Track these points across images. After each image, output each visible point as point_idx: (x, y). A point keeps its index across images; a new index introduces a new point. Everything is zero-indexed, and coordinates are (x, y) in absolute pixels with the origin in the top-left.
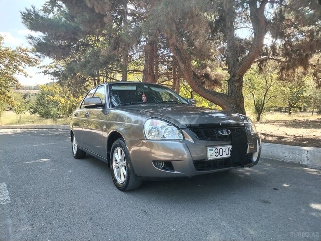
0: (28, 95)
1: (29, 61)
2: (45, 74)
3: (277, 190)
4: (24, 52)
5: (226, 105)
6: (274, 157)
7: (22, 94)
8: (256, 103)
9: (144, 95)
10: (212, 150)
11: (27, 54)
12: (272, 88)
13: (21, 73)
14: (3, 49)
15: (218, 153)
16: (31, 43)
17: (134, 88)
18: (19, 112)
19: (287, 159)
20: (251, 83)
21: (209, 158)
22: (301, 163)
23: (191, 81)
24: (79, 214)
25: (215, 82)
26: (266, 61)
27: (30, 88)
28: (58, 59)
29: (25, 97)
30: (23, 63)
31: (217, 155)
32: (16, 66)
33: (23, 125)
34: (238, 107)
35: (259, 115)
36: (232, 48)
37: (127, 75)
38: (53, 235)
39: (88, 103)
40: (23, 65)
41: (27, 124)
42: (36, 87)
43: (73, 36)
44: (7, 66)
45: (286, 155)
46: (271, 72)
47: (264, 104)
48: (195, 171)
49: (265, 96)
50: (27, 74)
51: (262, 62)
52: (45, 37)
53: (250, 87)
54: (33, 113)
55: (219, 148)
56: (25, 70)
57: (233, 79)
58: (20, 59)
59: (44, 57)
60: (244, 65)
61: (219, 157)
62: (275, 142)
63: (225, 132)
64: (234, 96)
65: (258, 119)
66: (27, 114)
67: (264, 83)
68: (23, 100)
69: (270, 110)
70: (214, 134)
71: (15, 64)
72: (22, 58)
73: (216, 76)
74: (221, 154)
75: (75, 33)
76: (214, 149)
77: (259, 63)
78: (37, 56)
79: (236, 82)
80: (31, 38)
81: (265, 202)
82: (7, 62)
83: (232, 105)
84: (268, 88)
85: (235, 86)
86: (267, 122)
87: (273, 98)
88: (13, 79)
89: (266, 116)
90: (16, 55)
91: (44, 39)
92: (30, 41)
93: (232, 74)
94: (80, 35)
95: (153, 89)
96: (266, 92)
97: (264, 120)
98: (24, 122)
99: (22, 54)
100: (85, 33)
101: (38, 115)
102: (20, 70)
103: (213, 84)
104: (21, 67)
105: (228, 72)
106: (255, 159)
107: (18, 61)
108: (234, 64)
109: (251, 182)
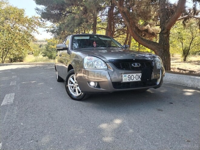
0: (42, 45)
1: (39, 25)
2: (47, 32)
3: (172, 103)
4: (37, 19)
5: (157, 49)
6: (181, 84)
7: (39, 45)
8: (183, 49)
9: (94, 43)
10: (126, 76)
11: (38, 20)
12: (196, 38)
13: (35, 32)
14: (25, 17)
15: (130, 78)
16: (38, 13)
17: (88, 38)
18: (36, 55)
19: (190, 85)
20: (179, 35)
21: (124, 81)
22: (198, 88)
23: (133, 34)
24: (45, 111)
25: (152, 35)
26: (188, 19)
27: (43, 41)
28: (54, 22)
29: (40, 46)
30: (36, 26)
31: (129, 79)
32: (32, 27)
33: (38, 63)
34: (165, 51)
35: (186, 57)
36: (163, 10)
37: (96, 31)
38: (26, 121)
39: (59, 47)
40: (37, 27)
41: (40, 62)
42: (46, 41)
43: (61, 7)
44: (27, 28)
45: (189, 82)
46: (196, 27)
47: (189, 49)
48: (113, 88)
49: (190, 44)
50: (39, 32)
51: (185, 19)
52: (46, 8)
53: (179, 38)
54: (44, 56)
55: (131, 75)
56: (37, 30)
57: (163, 32)
58: (35, 23)
59: (46, 21)
60: (171, 22)
61: (131, 80)
62: (186, 74)
63: (136, 65)
64: (162, 43)
65: (185, 60)
66: (41, 56)
67: (191, 35)
68: (39, 48)
69: (195, 54)
70: (129, 66)
71: (32, 26)
72: (36, 22)
73: (153, 30)
74: (132, 79)
75: (63, 5)
76: (127, 75)
77: (183, 20)
78: (42, 20)
79: (165, 34)
80: (37, 9)
81: (159, 110)
82: (27, 25)
83: (161, 50)
84: (193, 39)
85: (164, 37)
86: (190, 62)
87: (197, 45)
88: (31, 35)
89: (191, 58)
90: (32, 20)
91: (45, 10)
92: (37, 12)
93: (162, 28)
94: (66, 6)
95: (101, 38)
96: (192, 41)
97: (189, 60)
98: (39, 61)
99: (35, 20)
100: (69, 5)
101: (47, 57)
102: (34, 30)
103: (151, 36)
104: (35, 28)
105: (160, 27)
106: (158, 83)
107: (33, 24)
108: (164, 21)
109: (157, 98)
